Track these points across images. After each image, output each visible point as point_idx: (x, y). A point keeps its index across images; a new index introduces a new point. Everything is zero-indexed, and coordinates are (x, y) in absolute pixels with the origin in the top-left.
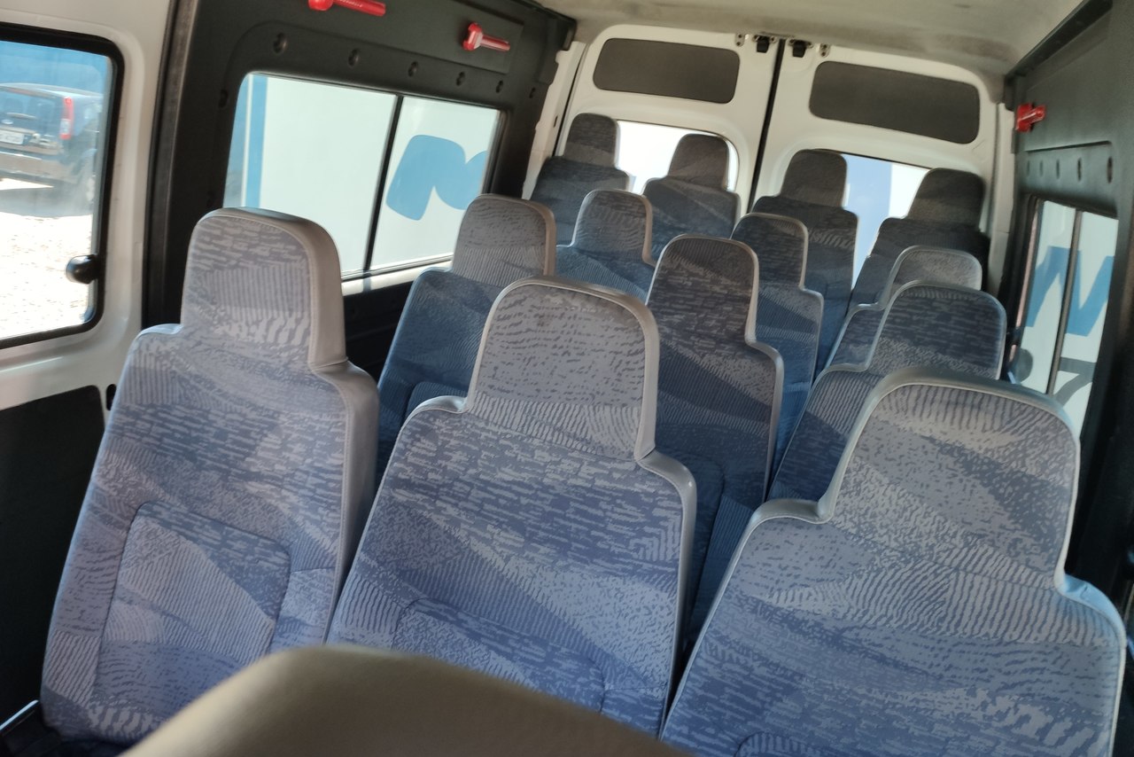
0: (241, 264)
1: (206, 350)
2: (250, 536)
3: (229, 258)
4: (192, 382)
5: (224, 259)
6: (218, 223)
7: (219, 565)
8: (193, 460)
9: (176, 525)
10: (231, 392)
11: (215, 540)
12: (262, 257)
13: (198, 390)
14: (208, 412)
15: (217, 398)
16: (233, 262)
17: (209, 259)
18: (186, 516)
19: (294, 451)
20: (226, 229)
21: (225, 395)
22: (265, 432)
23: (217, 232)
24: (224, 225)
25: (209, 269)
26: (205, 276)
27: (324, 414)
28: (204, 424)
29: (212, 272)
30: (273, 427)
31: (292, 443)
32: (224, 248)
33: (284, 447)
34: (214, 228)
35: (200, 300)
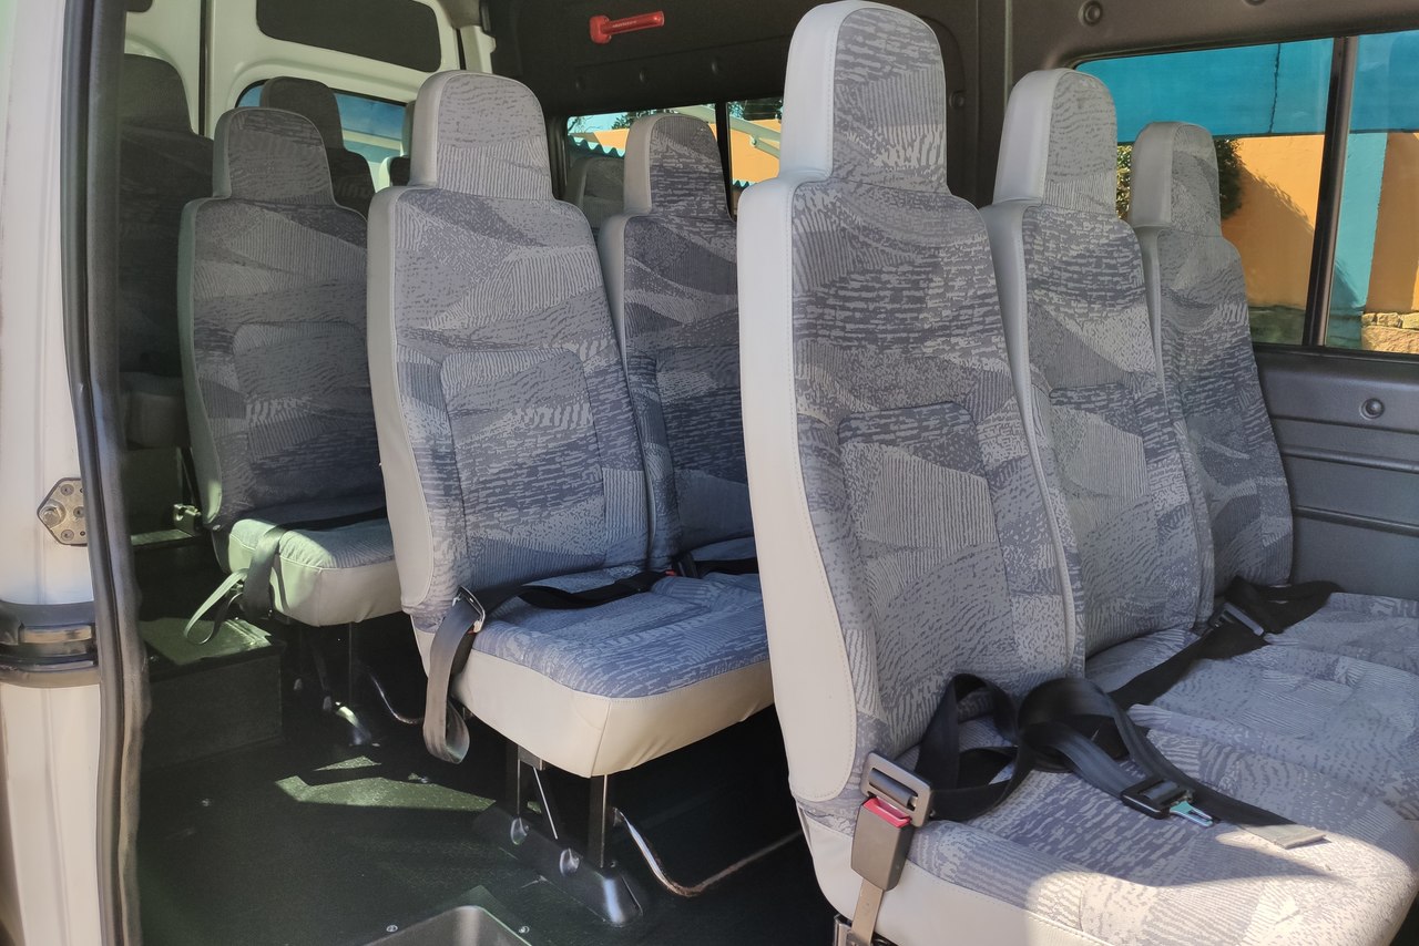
0: (895, 70)
1: (868, 191)
2: (935, 407)
3: (884, 63)
4: (862, 238)
5: (878, 65)
6: (869, 16)
7: (925, 457)
8: (874, 341)
9: (876, 433)
10: (898, 238)
11: (912, 429)
12: (913, 59)
13: (868, 246)
14: (881, 272)
15: (887, 249)
16: (888, 68)
17: (863, 66)
18: (881, 417)
19: (956, 288)
20: (880, 24)
21: (893, 244)
22: (930, 276)
23: (871, 30)
24: (878, 19)
25: (863, 80)
26: (860, 90)
27: (976, 235)
28: (879, 289)
29: (866, 84)
30: (936, 267)
31: (953, 280)
32: (877, 49)
33: (948, 288)
34: (868, 24)
35: (856, 124)
